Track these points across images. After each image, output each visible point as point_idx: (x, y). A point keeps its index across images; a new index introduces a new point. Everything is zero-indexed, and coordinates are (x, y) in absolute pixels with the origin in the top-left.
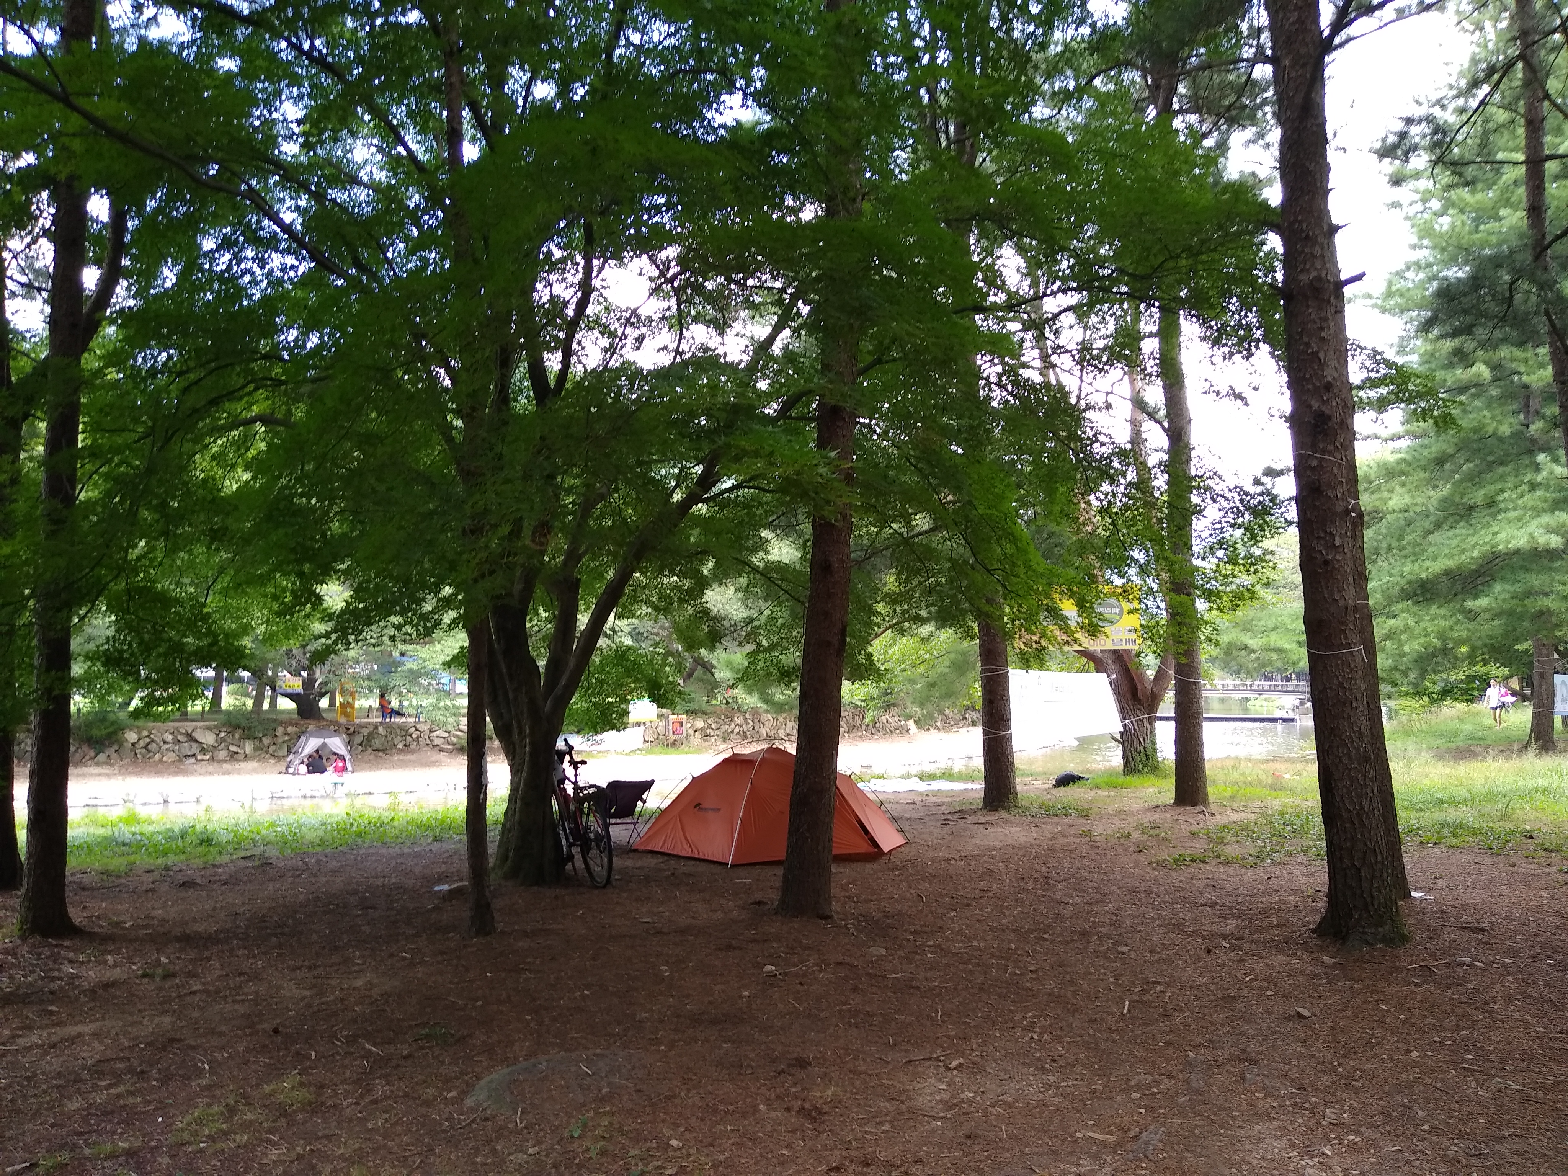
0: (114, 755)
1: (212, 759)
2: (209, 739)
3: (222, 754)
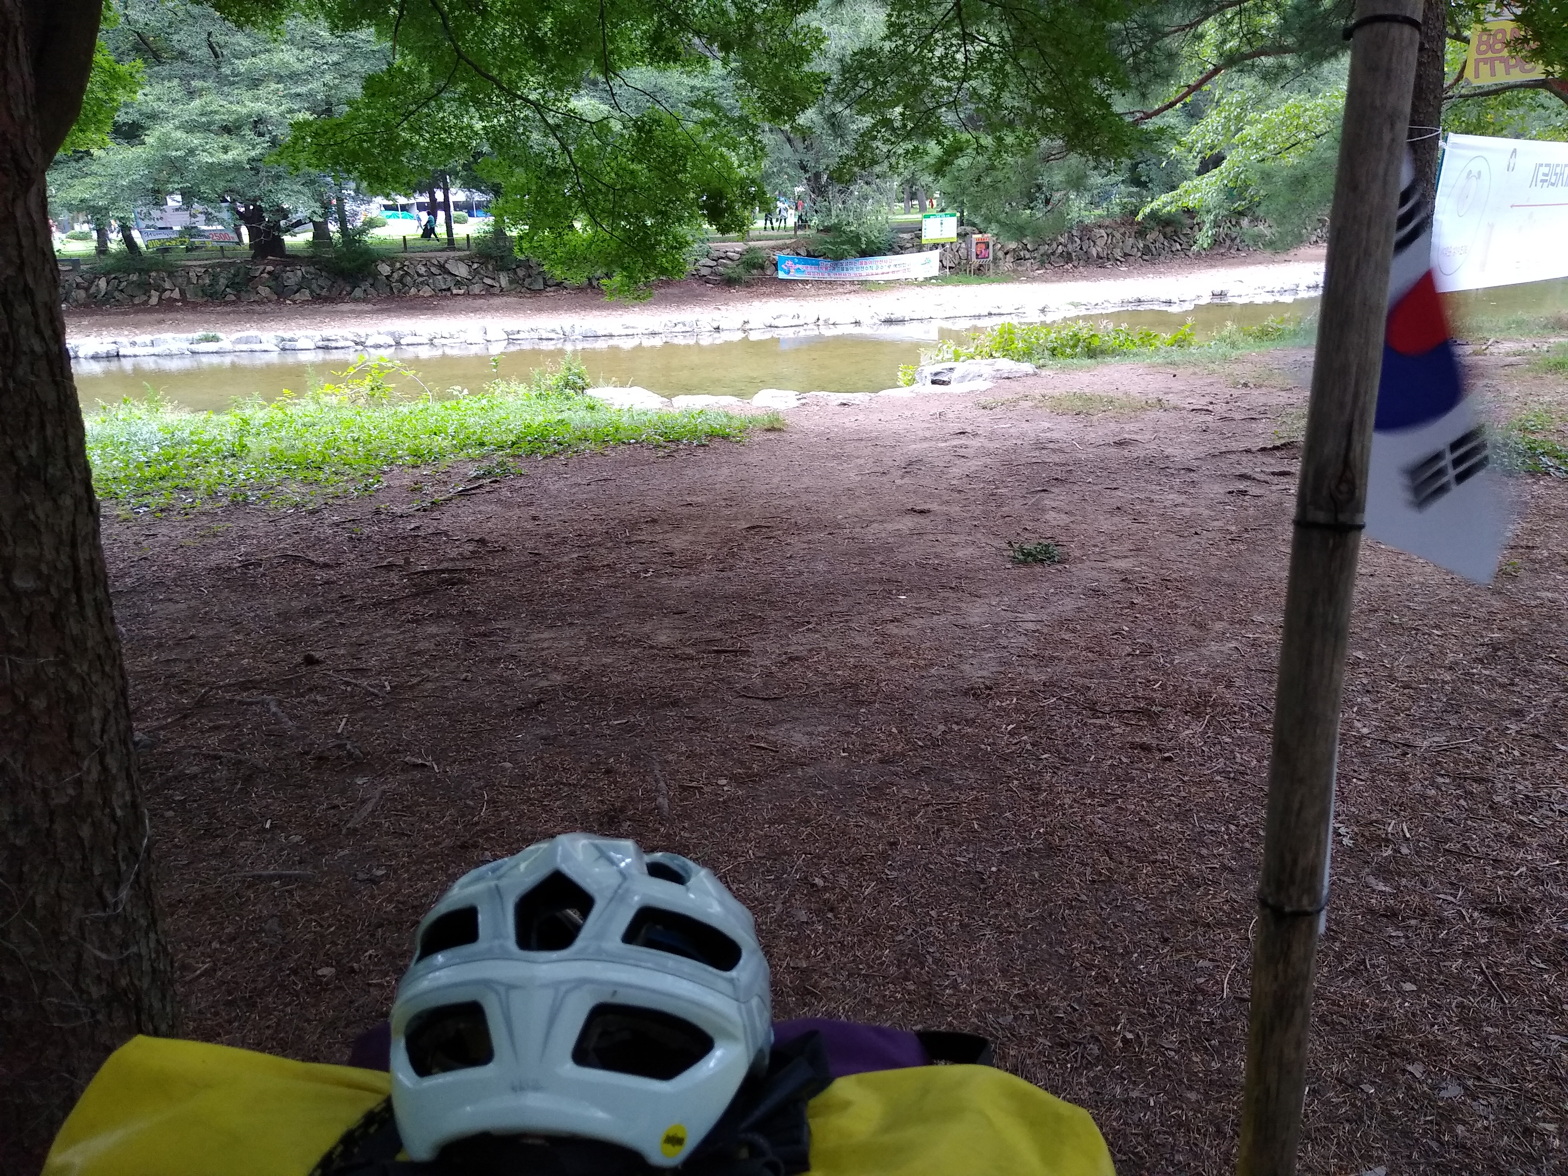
0: (371, 290)
1: (468, 294)
2: (462, 271)
3: (476, 289)
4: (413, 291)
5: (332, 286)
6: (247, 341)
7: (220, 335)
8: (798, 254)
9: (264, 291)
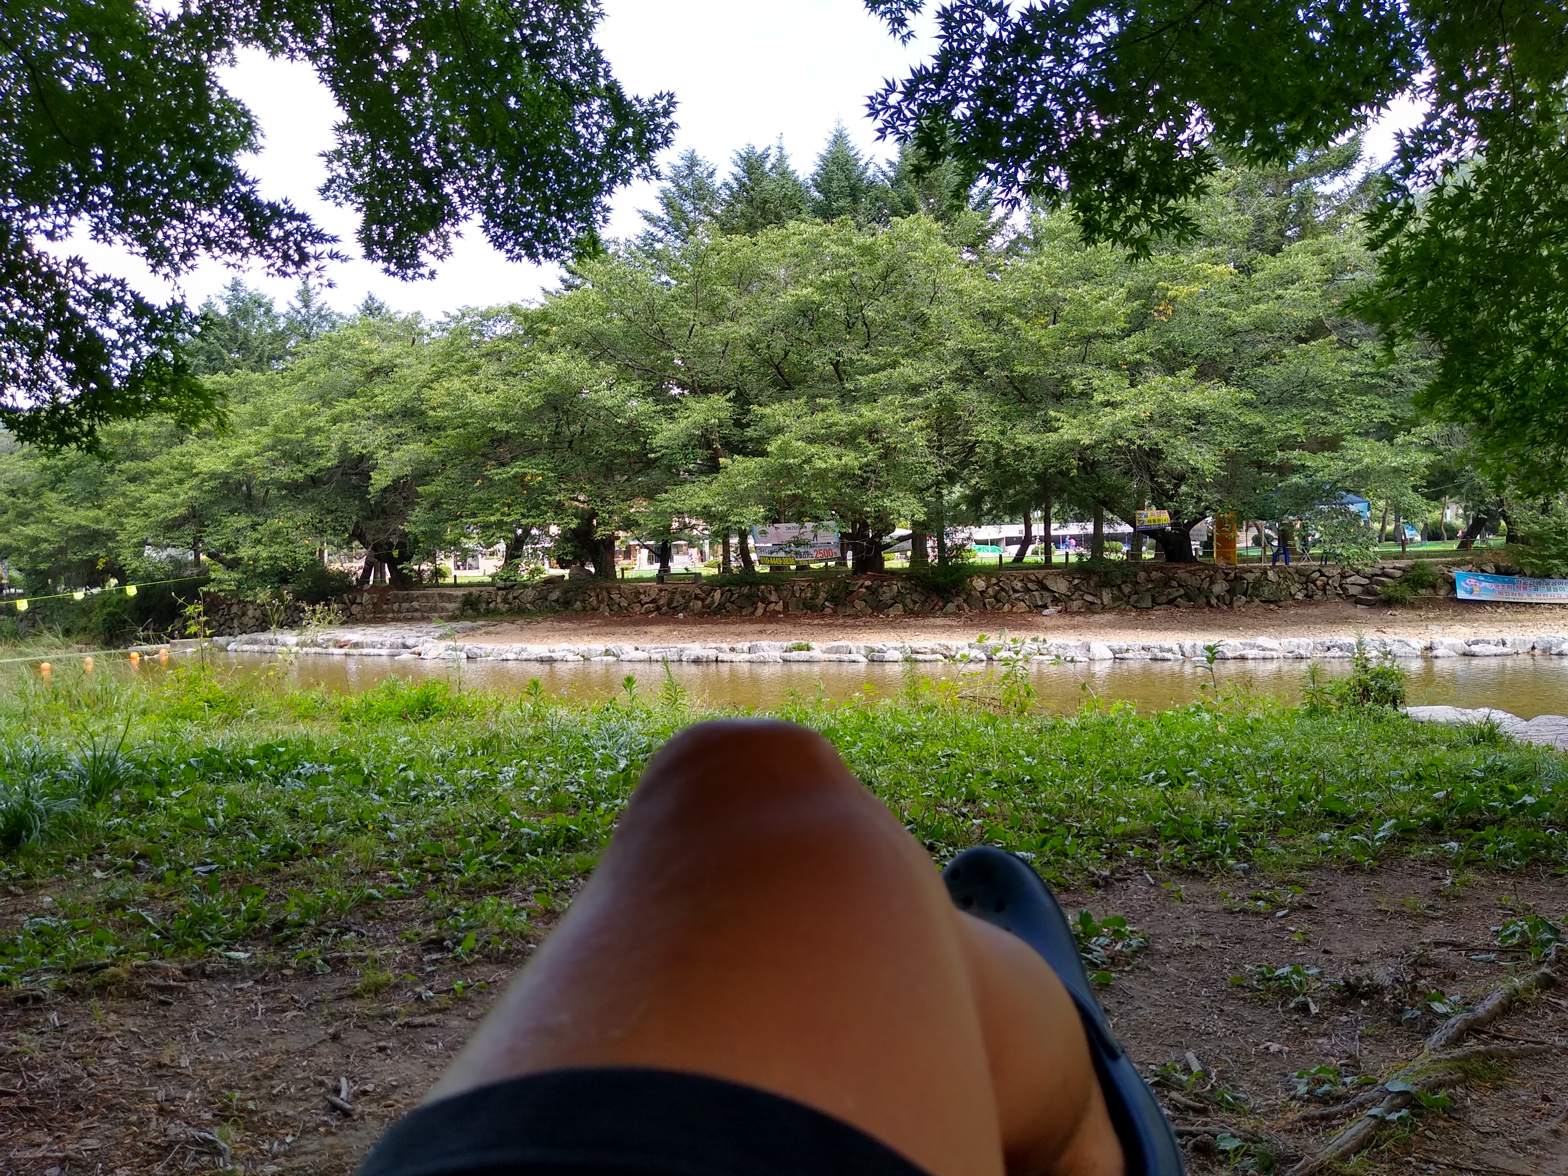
0: (964, 606)
1: (1065, 611)
2: (1061, 587)
3: (1076, 605)
4: (1007, 607)
5: (925, 601)
6: (837, 650)
7: (813, 644)
8: (1483, 571)
9: (859, 605)
